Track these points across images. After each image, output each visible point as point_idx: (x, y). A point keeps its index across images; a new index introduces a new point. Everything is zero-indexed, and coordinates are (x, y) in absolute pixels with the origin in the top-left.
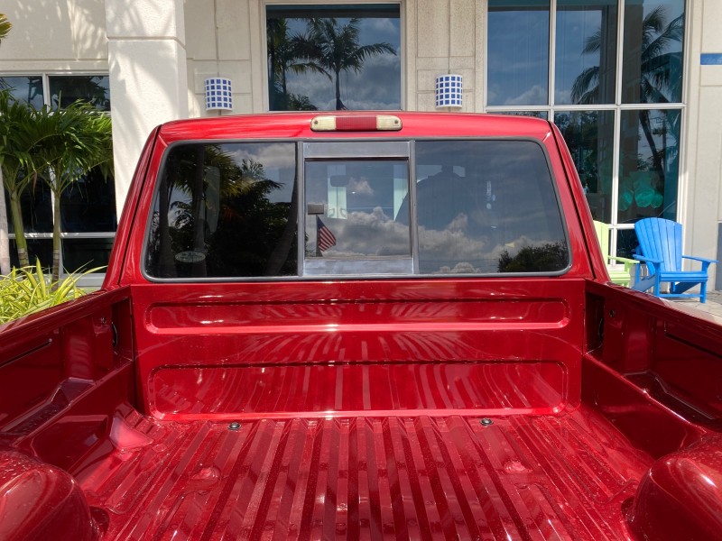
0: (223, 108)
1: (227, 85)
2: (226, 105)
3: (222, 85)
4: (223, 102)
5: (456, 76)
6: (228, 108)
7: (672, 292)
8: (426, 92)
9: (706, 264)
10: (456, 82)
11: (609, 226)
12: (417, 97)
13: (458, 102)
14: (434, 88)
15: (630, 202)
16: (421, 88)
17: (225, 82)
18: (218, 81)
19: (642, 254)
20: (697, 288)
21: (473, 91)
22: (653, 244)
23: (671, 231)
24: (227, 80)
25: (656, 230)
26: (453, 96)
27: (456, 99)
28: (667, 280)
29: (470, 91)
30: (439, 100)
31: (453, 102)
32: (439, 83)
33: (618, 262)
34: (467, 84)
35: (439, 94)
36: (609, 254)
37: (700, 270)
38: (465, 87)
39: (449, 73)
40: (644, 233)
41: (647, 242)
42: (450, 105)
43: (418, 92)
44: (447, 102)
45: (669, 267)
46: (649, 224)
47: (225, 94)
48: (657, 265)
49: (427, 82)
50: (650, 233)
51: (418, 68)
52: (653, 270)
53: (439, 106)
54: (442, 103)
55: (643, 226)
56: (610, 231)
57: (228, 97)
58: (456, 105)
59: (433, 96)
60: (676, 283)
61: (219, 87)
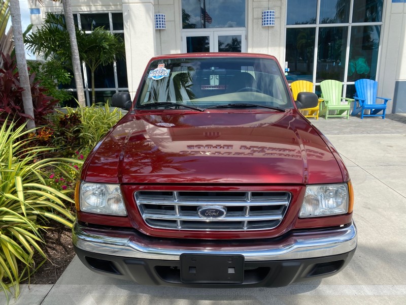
0: (162, 28)
1: (163, 17)
2: (163, 27)
3: (161, 17)
4: (161, 25)
5: (272, 11)
6: (164, 28)
7: (371, 114)
8: (258, 19)
9: (386, 101)
10: (272, 14)
11: (343, 83)
12: (253, 21)
13: (273, 24)
14: (261, 16)
15: (354, 71)
16: (255, 17)
17: (162, 16)
18: (160, 15)
19: (357, 97)
20: (381, 112)
21: (280, 18)
22: (363, 91)
23: (372, 85)
24: (163, 15)
25: (365, 85)
26: (270, 21)
27: (272, 22)
28: (368, 108)
29: (278, 18)
30: (264, 23)
31: (270, 24)
32: (264, 14)
33: (346, 101)
34: (277, 14)
35: (264, 20)
36: (342, 96)
37: (383, 103)
38: (276, 16)
39: (269, 9)
40: (359, 86)
41: (360, 91)
42: (269, 25)
43: (253, 19)
44: (267, 24)
45: (369, 102)
46: (362, 82)
47: (163, 21)
48: (363, 101)
49: (258, 13)
50: (362, 86)
51: (254, 7)
52: (361, 103)
53: (264, 26)
54: (265, 24)
55: (359, 84)
56: (343, 86)
57: (164, 23)
58: (272, 25)
59: (261, 20)
60: (373, 110)
61: (160, 18)
